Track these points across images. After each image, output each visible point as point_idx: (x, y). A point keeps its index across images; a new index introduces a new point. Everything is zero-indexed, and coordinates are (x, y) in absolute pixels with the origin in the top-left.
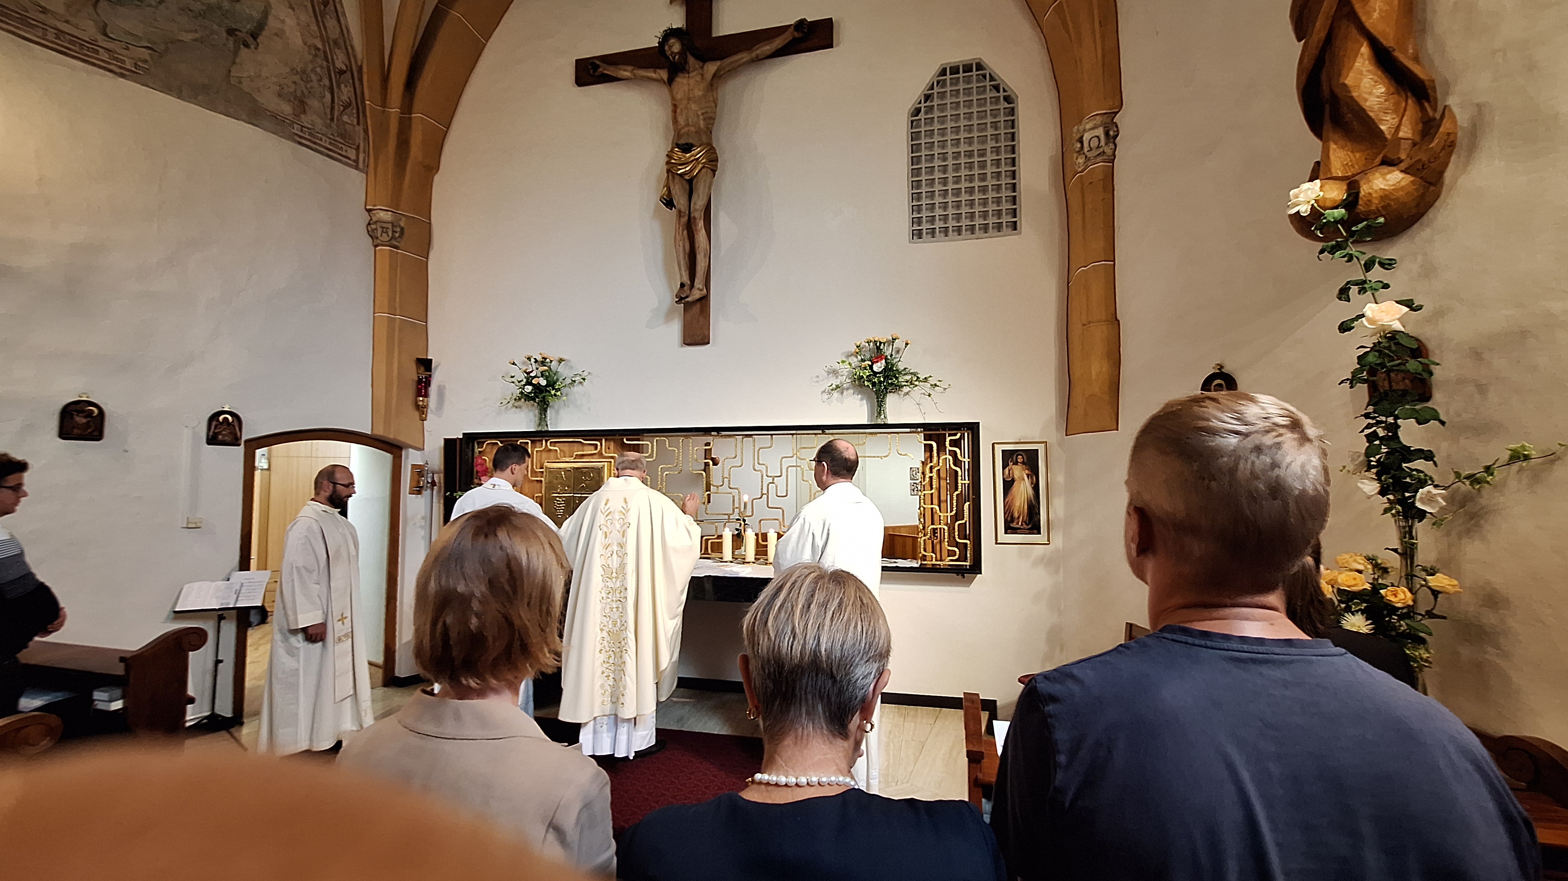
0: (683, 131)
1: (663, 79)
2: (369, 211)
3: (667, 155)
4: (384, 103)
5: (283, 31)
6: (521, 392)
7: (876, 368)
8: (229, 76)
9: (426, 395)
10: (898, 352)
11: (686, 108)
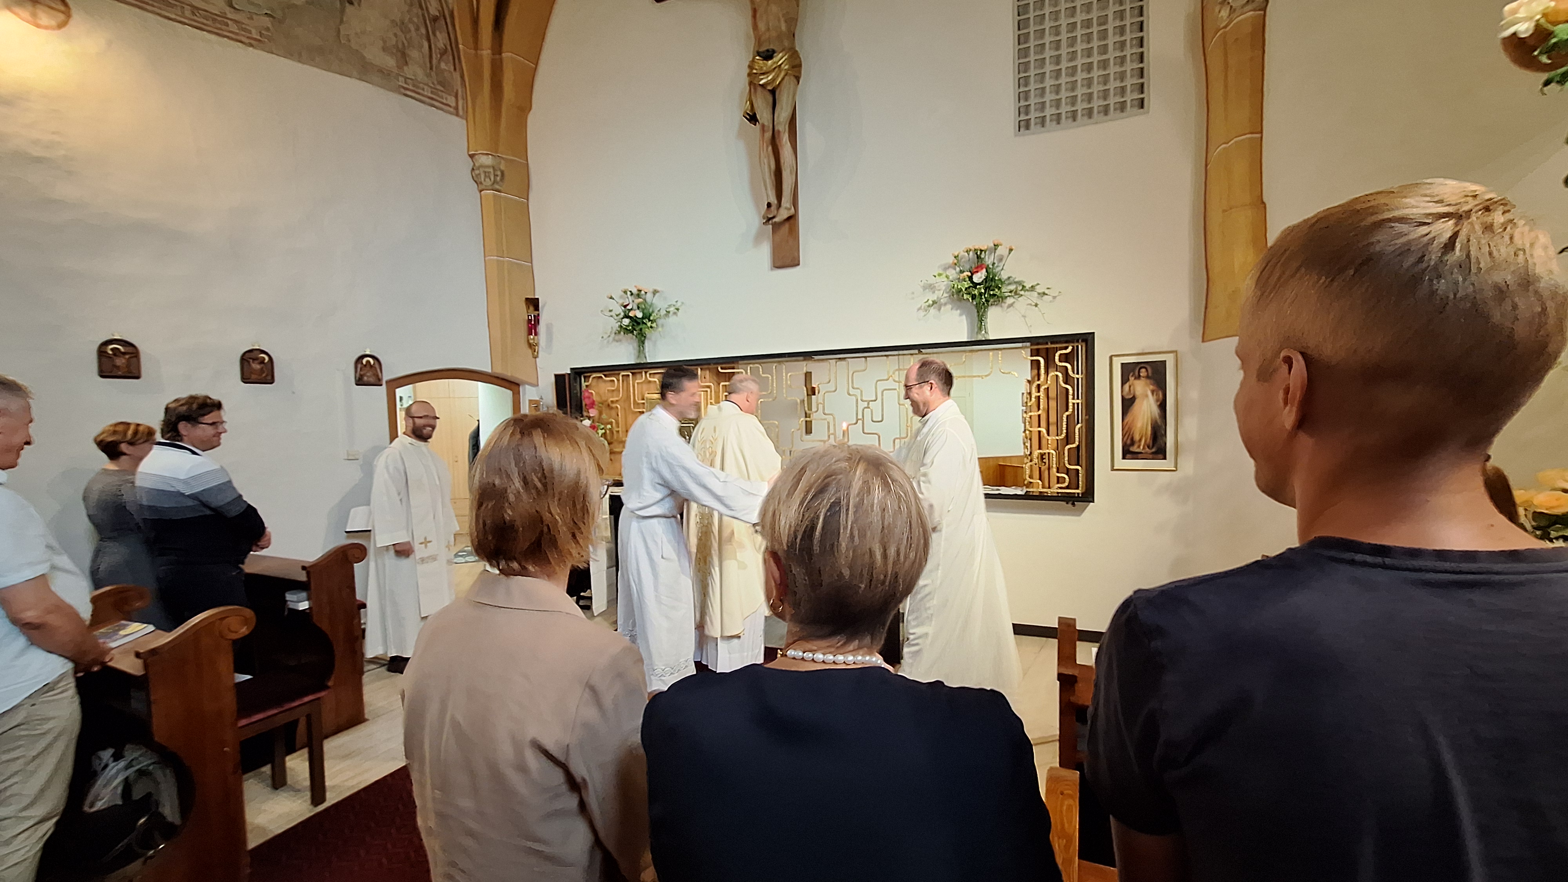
0: (763, 37)
2: (472, 156)
3: (749, 66)
4: (476, 46)
6: (619, 326)
7: (976, 279)
8: (339, 35)
9: (537, 334)
10: (1001, 260)
11: (766, 11)
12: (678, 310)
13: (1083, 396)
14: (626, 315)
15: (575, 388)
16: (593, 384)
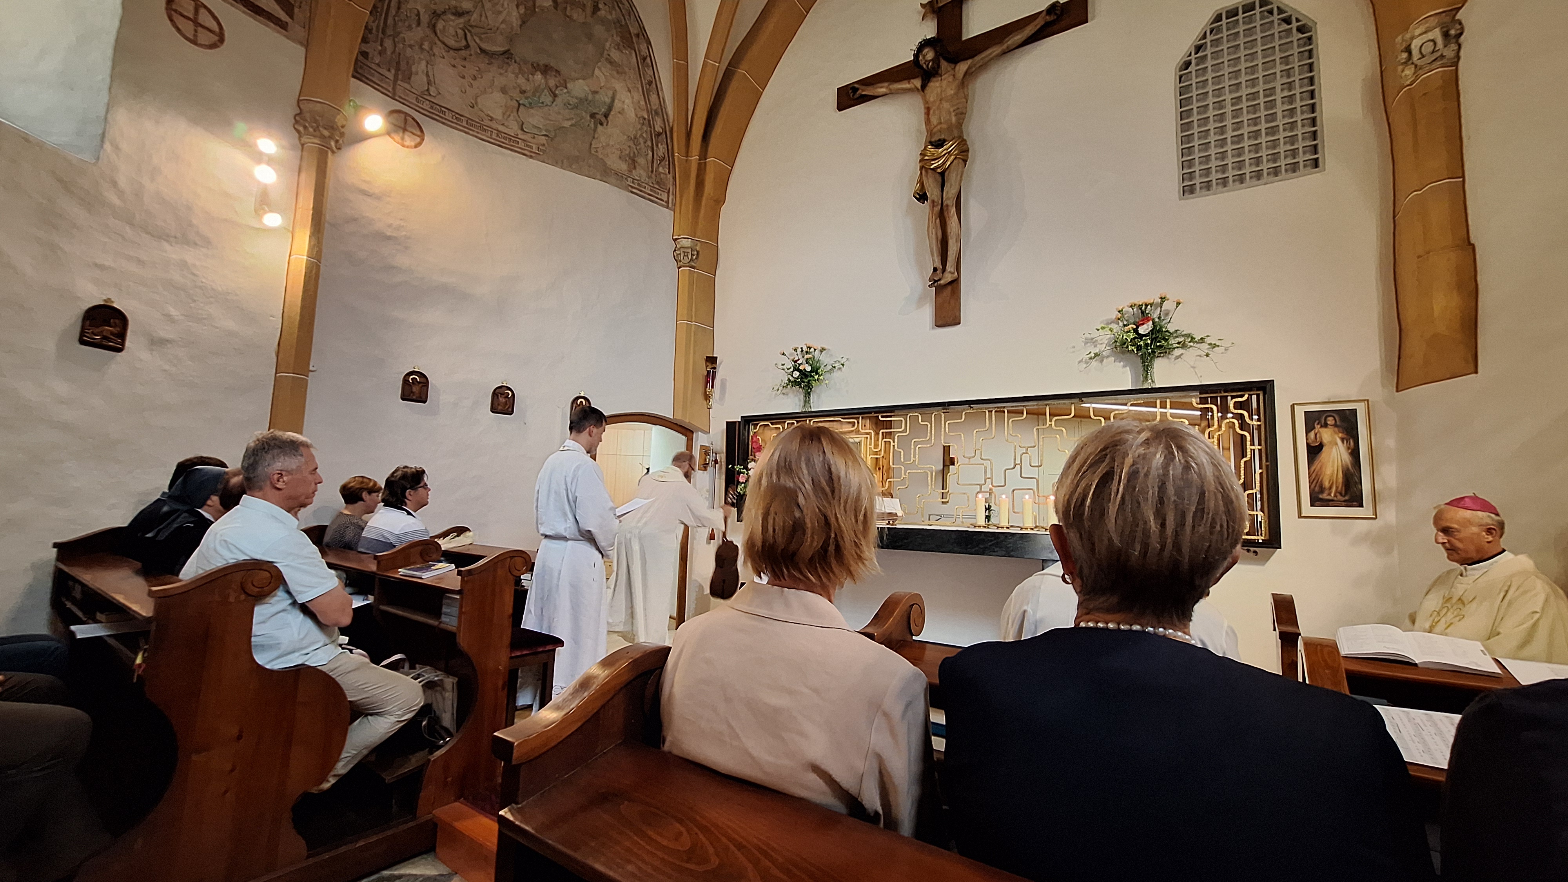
0: (935, 130)
1: (916, 87)
2: (675, 240)
3: (921, 154)
4: (688, 154)
5: (623, 109)
6: (789, 379)
7: (1141, 330)
8: (590, 148)
9: (712, 387)
10: (1167, 314)
11: (939, 108)
12: (843, 365)
13: (1263, 443)
14: (796, 369)
15: (743, 435)
16: (761, 431)
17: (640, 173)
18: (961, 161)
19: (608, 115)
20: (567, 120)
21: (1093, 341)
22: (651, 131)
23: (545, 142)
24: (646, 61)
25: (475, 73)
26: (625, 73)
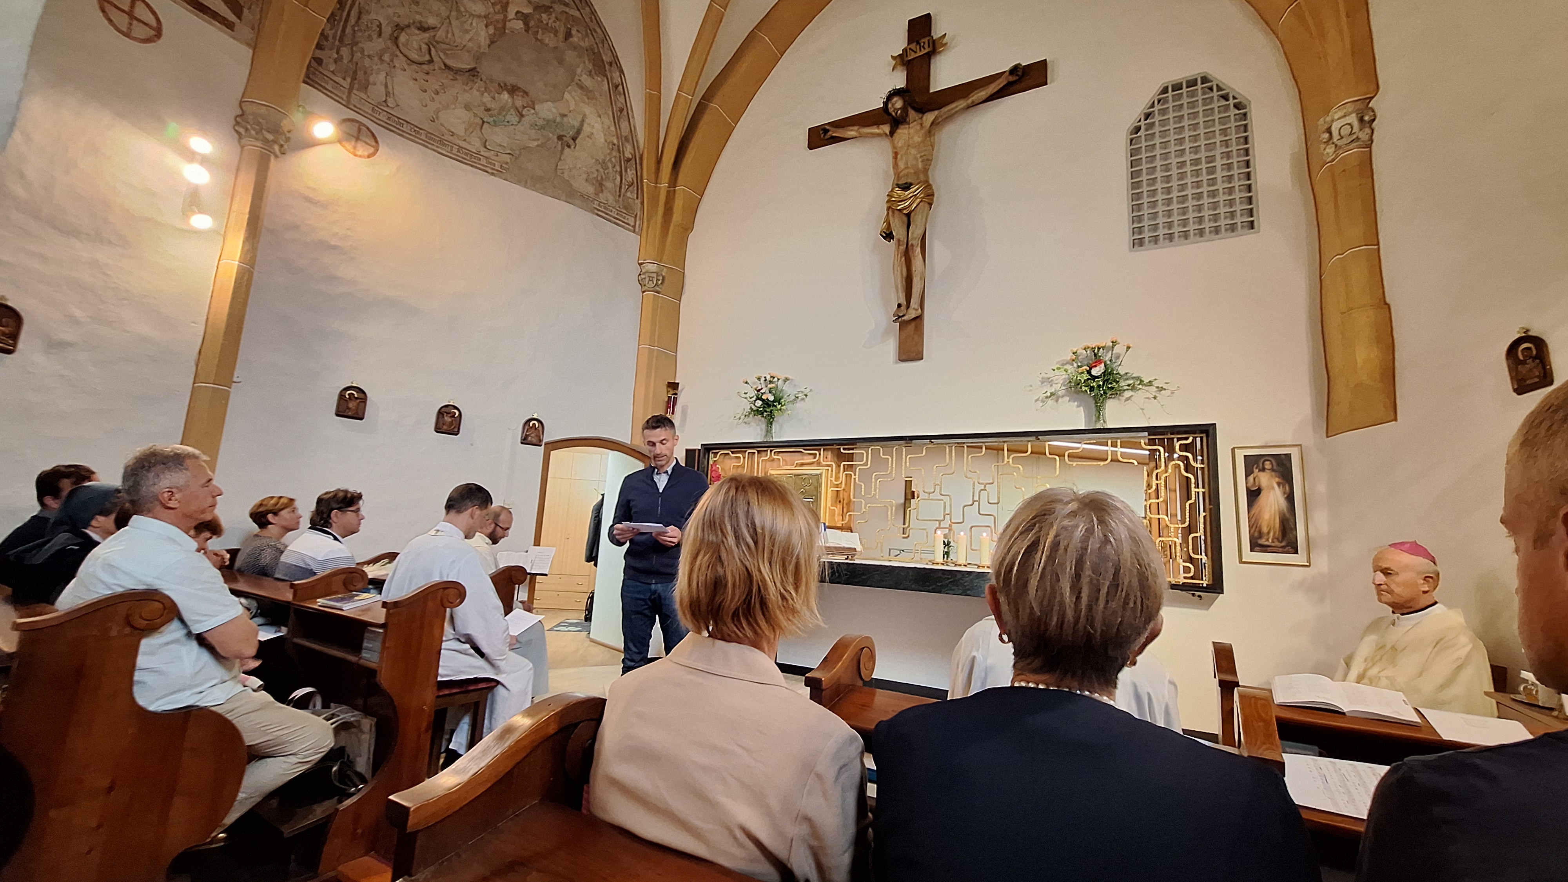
0: (901, 174)
1: (884, 132)
2: (640, 265)
3: (888, 195)
4: (657, 180)
5: (592, 134)
6: (751, 408)
7: (1094, 372)
8: (556, 169)
9: (673, 413)
10: (1118, 358)
11: (906, 153)
12: (806, 395)
13: (1206, 486)
14: (758, 399)
15: (703, 463)
16: (721, 460)
17: (607, 197)
18: (926, 204)
19: (576, 138)
20: (534, 140)
21: (1048, 381)
22: (620, 157)
23: (509, 161)
24: (618, 88)
25: (437, 87)
26: (596, 99)
